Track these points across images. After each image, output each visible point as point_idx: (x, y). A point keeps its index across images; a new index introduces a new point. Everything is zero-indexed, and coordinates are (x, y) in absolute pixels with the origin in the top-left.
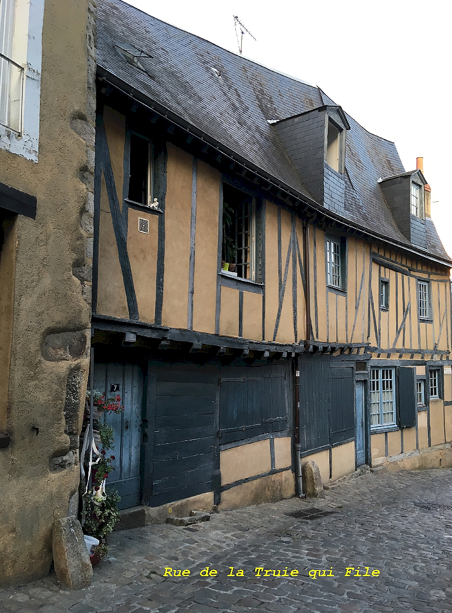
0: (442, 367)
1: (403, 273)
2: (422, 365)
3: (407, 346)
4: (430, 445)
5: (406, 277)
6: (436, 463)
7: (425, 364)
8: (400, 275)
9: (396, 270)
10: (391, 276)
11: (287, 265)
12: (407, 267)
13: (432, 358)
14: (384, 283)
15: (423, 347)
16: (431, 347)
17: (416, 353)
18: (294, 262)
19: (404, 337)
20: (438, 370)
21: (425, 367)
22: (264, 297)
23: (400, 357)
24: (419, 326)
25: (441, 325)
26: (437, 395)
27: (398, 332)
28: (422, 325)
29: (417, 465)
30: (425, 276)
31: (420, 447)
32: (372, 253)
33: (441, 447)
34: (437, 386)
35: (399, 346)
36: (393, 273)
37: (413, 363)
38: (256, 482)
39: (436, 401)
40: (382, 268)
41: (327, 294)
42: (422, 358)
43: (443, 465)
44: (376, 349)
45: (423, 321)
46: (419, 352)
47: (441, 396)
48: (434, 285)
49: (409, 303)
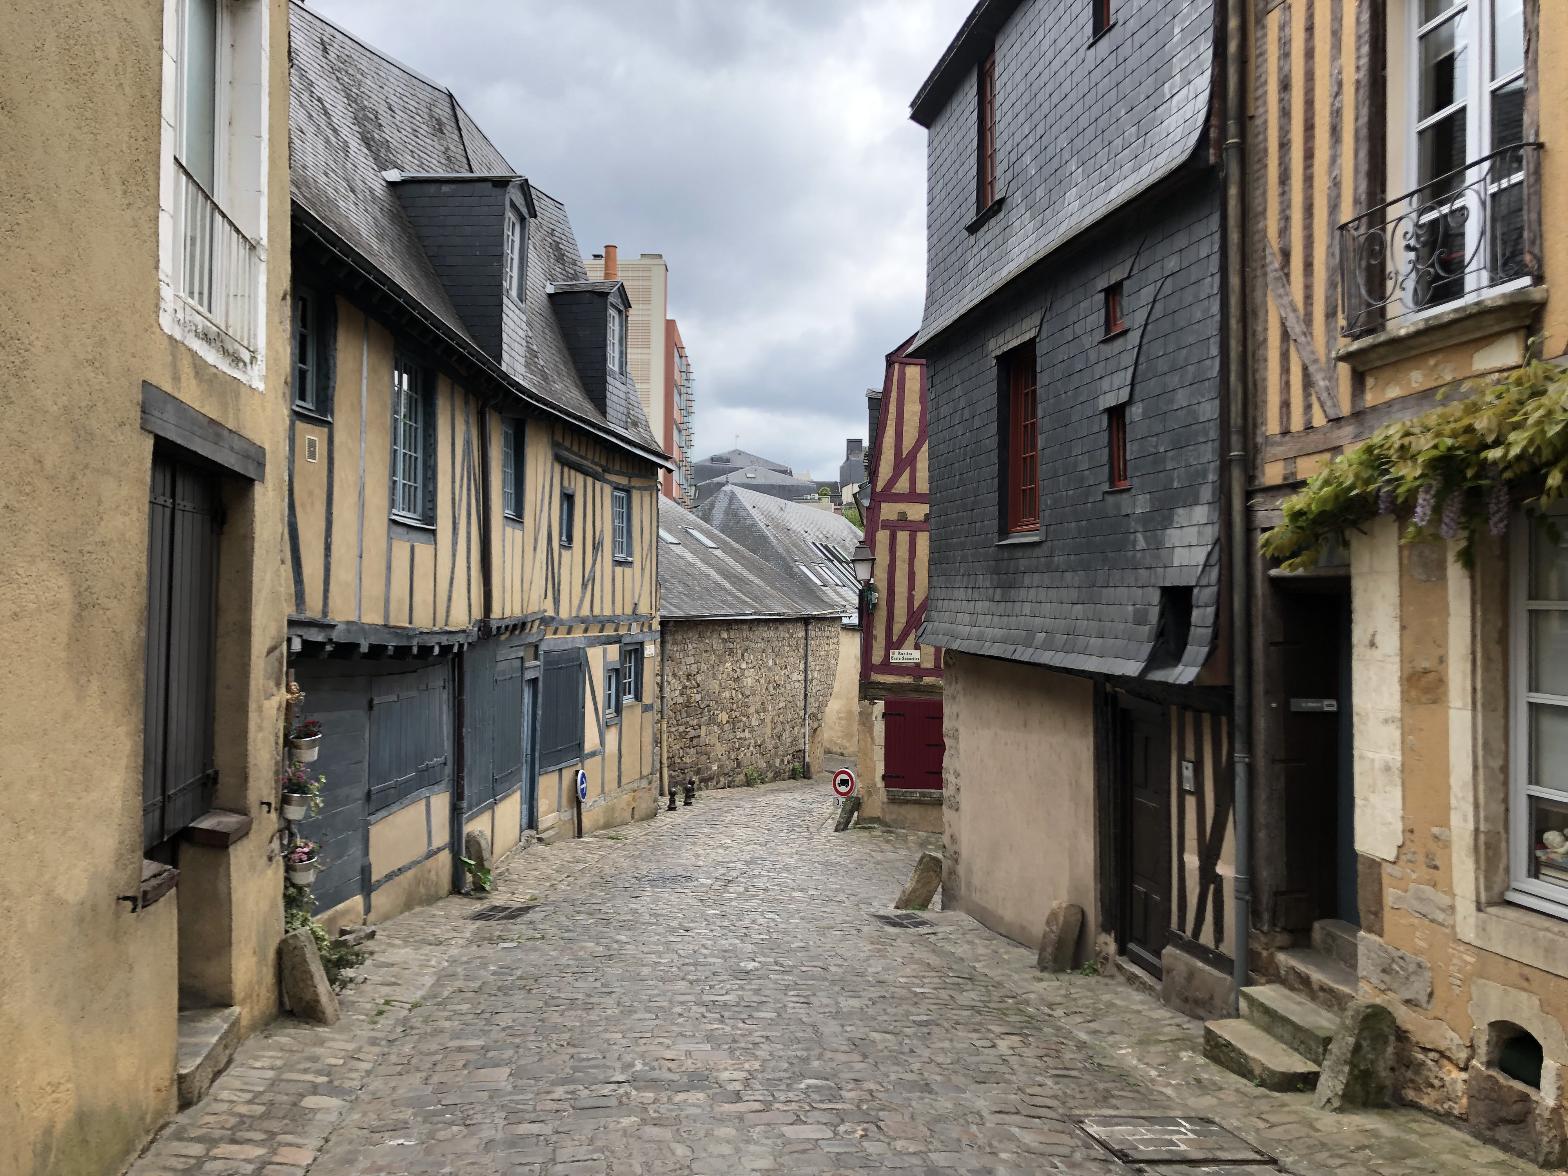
0: (642, 644)
1: (596, 477)
2: (615, 643)
3: (597, 612)
4: (619, 786)
5: (598, 484)
6: (627, 814)
7: (619, 642)
8: (590, 480)
9: (585, 473)
10: (578, 483)
11: (461, 487)
12: (601, 466)
13: (629, 630)
14: (568, 498)
15: (618, 611)
16: (629, 611)
17: (608, 621)
18: (469, 480)
19: (592, 595)
20: (636, 650)
21: (618, 645)
22: (436, 549)
23: (586, 631)
24: (613, 572)
25: (643, 569)
26: (631, 696)
27: (584, 586)
28: (619, 570)
29: (602, 821)
30: (623, 481)
31: (606, 789)
32: (555, 445)
33: (635, 785)
34: (632, 679)
35: (585, 612)
36: (580, 477)
37: (603, 640)
38: (410, 874)
39: (630, 707)
40: (566, 470)
41: (504, 530)
42: (616, 630)
43: (636, 817)
44: (553, 618)
45: (619, 563)
46: (613, 620)
47: (638, 697)
48: (636, 496)
49: (602, 531)
